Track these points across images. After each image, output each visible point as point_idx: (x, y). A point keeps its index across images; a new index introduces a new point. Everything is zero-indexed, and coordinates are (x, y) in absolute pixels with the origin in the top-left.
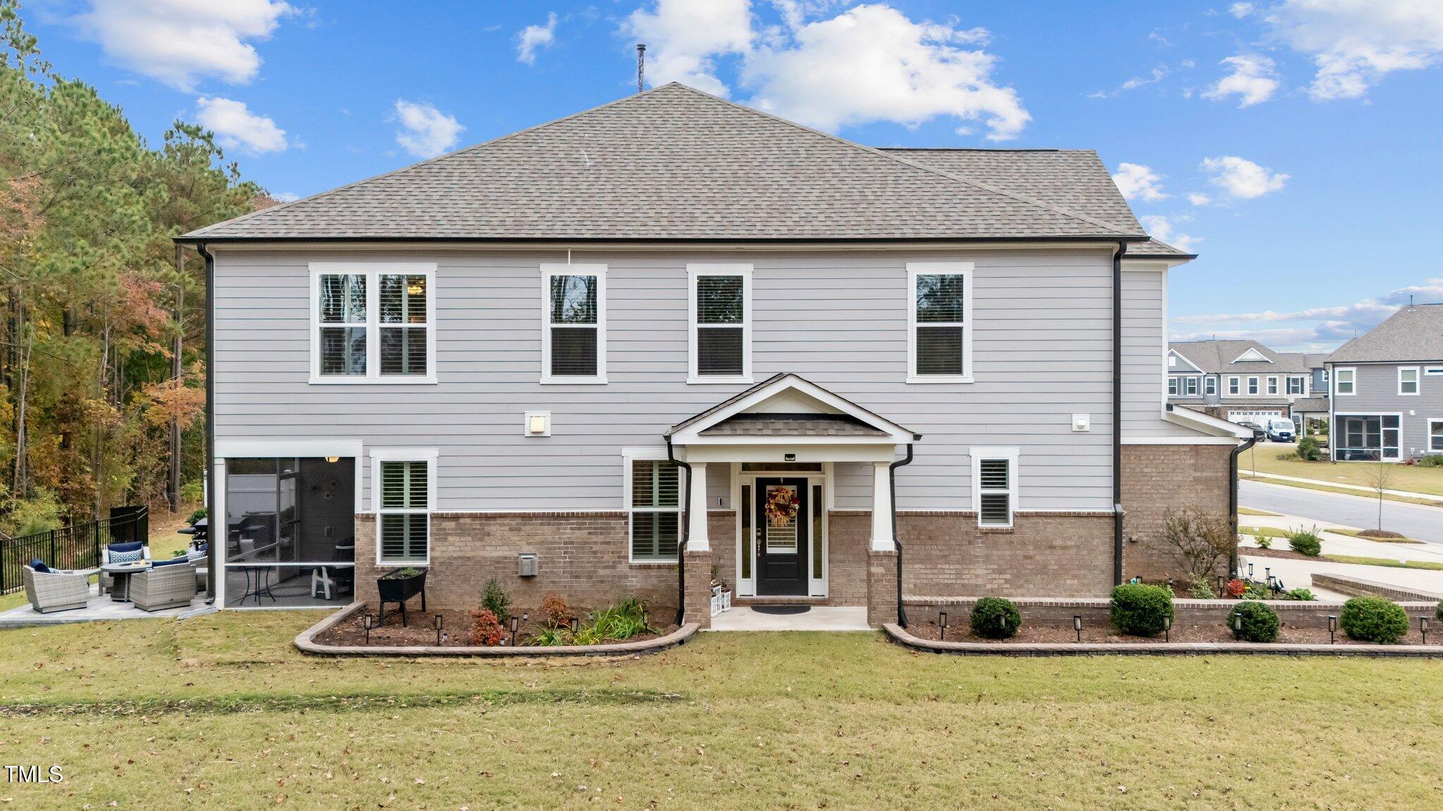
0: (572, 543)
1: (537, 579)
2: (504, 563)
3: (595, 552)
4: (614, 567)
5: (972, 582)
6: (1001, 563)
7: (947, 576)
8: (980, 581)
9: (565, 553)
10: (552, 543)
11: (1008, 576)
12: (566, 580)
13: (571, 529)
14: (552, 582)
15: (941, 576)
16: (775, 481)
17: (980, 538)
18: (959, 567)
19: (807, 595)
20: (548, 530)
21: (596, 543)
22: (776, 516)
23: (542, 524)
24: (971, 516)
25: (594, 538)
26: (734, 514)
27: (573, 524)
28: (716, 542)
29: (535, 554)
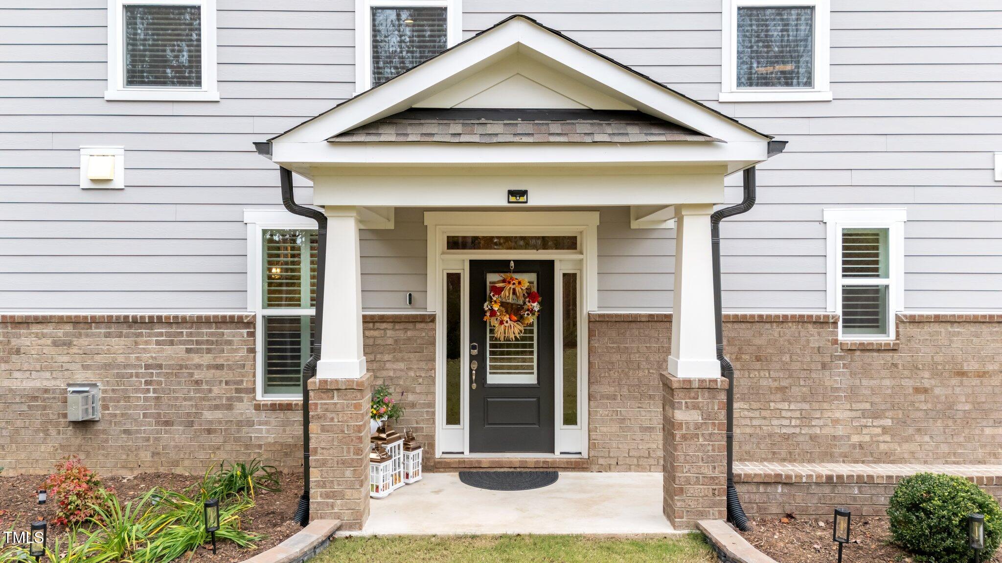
0: (160, 366)
1: (99, 427)
2: (44, 400)
3: (197, 382)
4: (230, 407)
5: (826, 431)
6: (877, 399)
7: (786, 422)
8: (840, 431)
9: (147, 383)
10: (126, 366)
11: (888, 422)
12: (149, 427)
13: (158, 343)
14: (126, 432)
15: (775, 422)
16: (501, 266)
17: (841, 358)
18: (806, 406)
19: (552, 451)
20: (118, 344)
21: (198, 366)
22: (501, 323)
23: (108, 335)
24: (824, 322)
25: (196, 359)
26: (432, 319)
27: (161, 334)
28: (401, 365)
29: (95, 385)
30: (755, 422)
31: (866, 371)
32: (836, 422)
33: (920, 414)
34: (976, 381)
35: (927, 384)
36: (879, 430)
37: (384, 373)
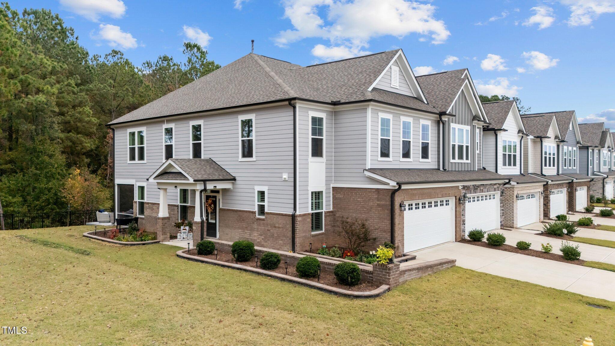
17: (256, 221)
31: (260, 225)
33: (268, 236)
34: (278, 229)
35: (270, 229)
36: (261, 239)
37: (193, 218)
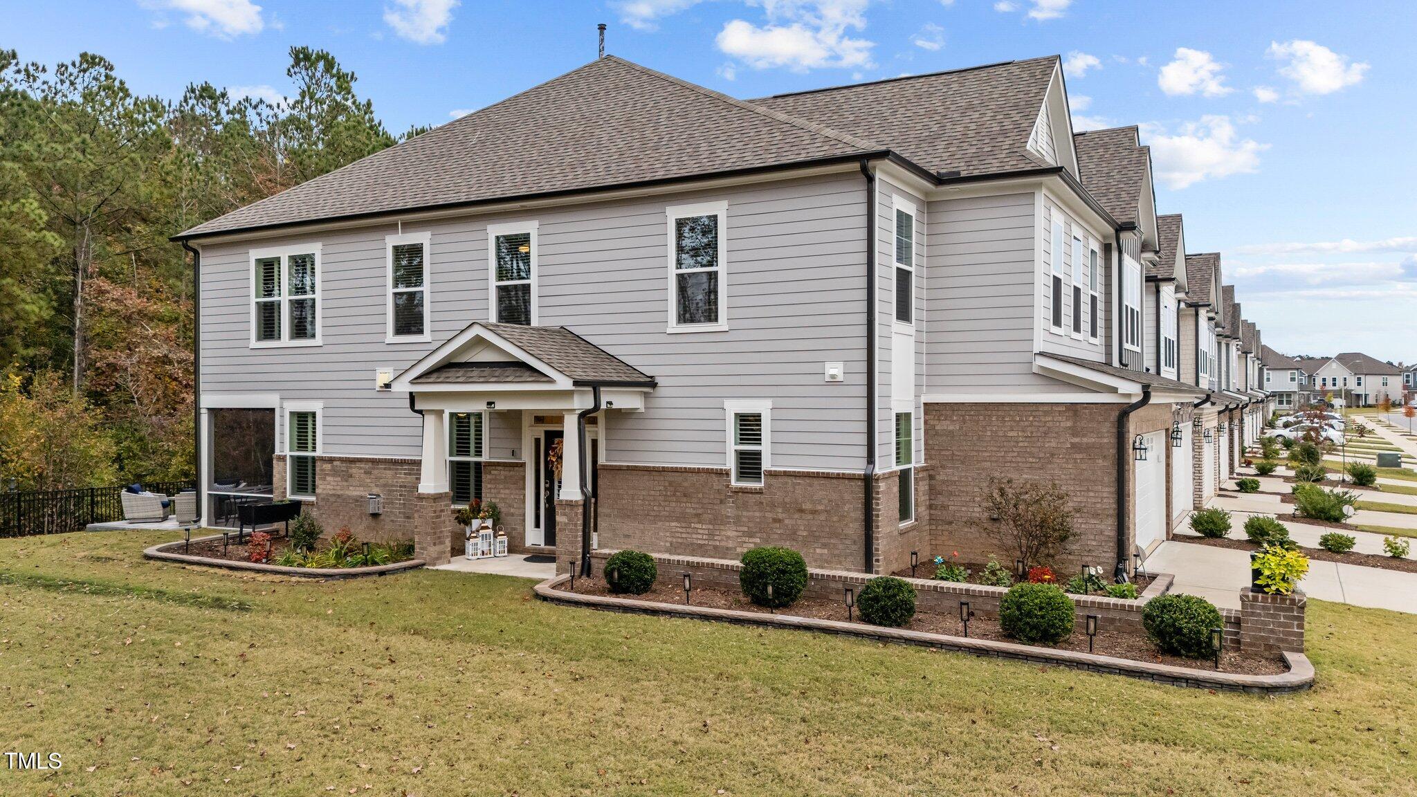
0: (405, 487)
1: (382, 517)
2: (361, 502)
5: (723, 544)
6: (751, 525)
7: (700, 537)
8: (730, 544)
9: (400, 495)
10: (392, 486)
11: (758, 540)
12: (402, 520)
13: (405, 474)
14: (392, 521)
15: (694, 536)
17: (730, 497)
18: (711, 527)
20: (389, 474)
22: (557, 468)
23: (385, 469)
24: (725, 474)
26: (523, 465)
27: (406, 469)
28: (507, 491)
29: (378, 496)
30: (684, 536)
31: (745, 506)
32: (728, 538)
33: (776, 536)
34: (810, 517)
35: (780, 516)
36: (753, 545)
37: (499, 496)
